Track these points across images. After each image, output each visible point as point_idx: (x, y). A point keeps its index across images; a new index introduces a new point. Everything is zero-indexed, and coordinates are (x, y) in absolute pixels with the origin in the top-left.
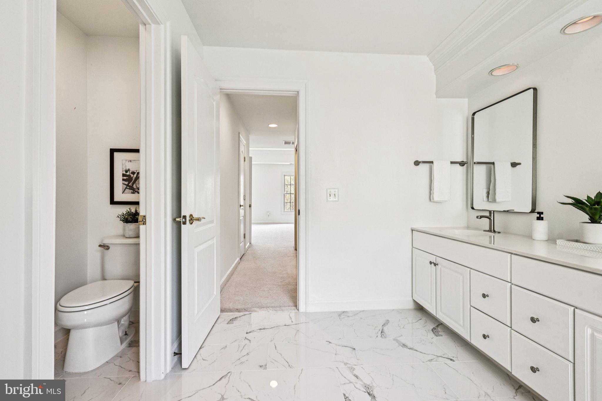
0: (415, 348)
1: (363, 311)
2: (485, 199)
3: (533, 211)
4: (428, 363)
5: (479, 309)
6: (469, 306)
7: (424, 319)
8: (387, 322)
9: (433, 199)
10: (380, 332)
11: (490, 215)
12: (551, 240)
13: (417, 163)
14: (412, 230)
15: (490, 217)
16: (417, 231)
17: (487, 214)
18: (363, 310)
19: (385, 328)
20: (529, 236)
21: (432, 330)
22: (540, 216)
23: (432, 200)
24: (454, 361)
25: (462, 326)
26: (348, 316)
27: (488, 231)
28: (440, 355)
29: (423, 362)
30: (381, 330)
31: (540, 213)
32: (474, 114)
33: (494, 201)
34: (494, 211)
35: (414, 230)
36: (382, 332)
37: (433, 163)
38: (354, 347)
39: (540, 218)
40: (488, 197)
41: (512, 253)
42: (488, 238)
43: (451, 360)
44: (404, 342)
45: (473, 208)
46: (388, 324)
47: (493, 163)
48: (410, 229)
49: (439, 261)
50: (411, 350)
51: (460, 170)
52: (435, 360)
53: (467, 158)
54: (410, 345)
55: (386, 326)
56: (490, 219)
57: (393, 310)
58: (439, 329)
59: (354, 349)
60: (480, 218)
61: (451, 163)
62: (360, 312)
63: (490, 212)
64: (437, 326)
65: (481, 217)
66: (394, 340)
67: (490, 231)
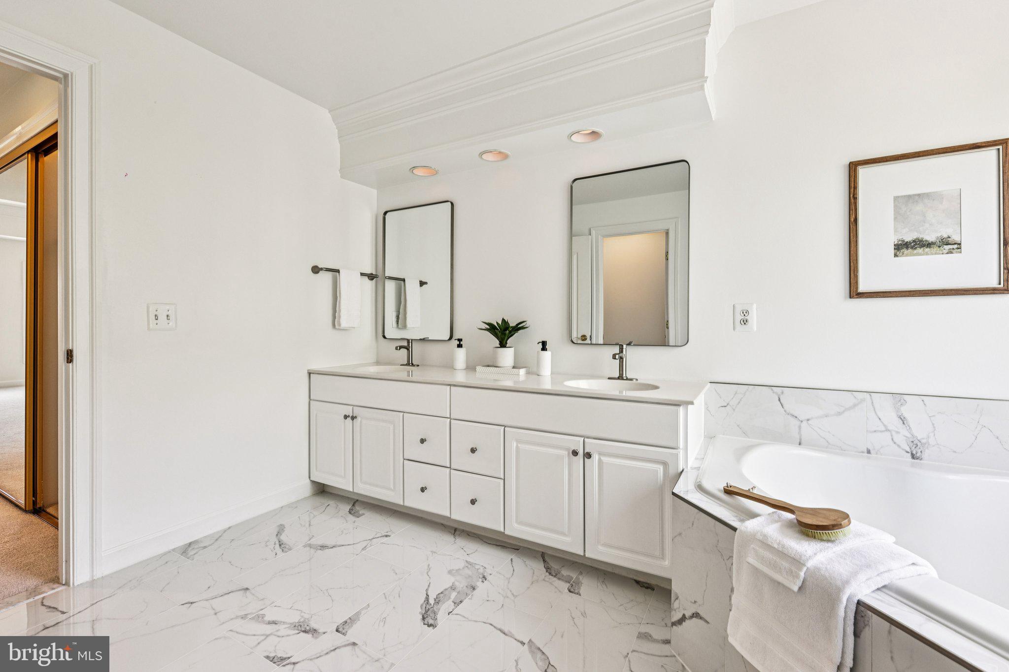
0: (339, 543)
1: (229, 528)
2: (395, 324)
3: (451, 338)
4: (363, 552)
5: (418, 460)
6: (402, 460)
7: (332, 503)
8: (281, 529)
9: (340, 325)
10: (277, 545)
11: (407, 345)
12: (470, 368)
13: (316, 270)
14: (310, 374)
15: (408, 347)
16: (318, 374)
17: (405, 344)
18: (227, 527)
19: (283, 537)
20: (450, 366)
21: (350, 513)
22: (460, 343)
23: (337, 327)
24: (389, 536)
25: (392, 488)
26: (205, 547)
27: (406, 365)
28: (372, 538)
29: (357, 555)
30: (277, 542)
31: (460, 340)
32: (385, 213)
33: (405, 327)
34: (412, 340)
35: (313, 373)
36: (280, 545)
37: (339, 272)
38: (246, 587)
39: (460, 346)
40: (397, 322)
41: (450, 385)
42: (406, 373)
43: (386, 536)
44: (320, 543)
45: (384, 337)
46: (285, 529)
47: (404, 280)
48: (307, 372)
49: (357, 412)
50: (334, 549)
51: (369, 284)
52: (369, 545)
53: (376, 270)
54: (330, 543)
55: (283, 534)
56: (408, 350)
57: (282, 507)
58: (357, 508)
59: (247, 589)
60: (399, 349)
61: (361, 275)
62: (225, 531)
63: (408, 341)
64: (353, 505)
65: (401, 347)
66: (305, 546)
67: (408, 364)
